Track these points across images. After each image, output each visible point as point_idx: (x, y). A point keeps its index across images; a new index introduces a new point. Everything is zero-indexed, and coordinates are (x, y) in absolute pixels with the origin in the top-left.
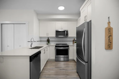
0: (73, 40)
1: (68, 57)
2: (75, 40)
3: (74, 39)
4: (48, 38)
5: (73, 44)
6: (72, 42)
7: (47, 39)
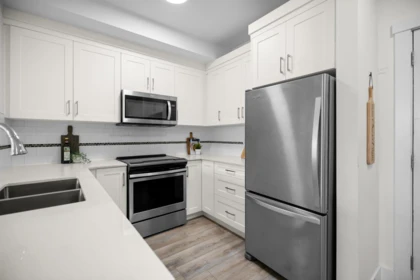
0: (189, 140)
1: (184, 209)
2: (194, 140)
3: (191, 133)
4: (70, 128)
5: (189, 153)
6: (184, 145)
7: (66, 133)
